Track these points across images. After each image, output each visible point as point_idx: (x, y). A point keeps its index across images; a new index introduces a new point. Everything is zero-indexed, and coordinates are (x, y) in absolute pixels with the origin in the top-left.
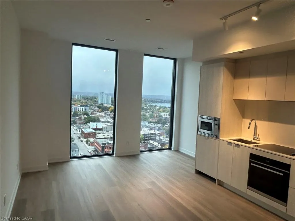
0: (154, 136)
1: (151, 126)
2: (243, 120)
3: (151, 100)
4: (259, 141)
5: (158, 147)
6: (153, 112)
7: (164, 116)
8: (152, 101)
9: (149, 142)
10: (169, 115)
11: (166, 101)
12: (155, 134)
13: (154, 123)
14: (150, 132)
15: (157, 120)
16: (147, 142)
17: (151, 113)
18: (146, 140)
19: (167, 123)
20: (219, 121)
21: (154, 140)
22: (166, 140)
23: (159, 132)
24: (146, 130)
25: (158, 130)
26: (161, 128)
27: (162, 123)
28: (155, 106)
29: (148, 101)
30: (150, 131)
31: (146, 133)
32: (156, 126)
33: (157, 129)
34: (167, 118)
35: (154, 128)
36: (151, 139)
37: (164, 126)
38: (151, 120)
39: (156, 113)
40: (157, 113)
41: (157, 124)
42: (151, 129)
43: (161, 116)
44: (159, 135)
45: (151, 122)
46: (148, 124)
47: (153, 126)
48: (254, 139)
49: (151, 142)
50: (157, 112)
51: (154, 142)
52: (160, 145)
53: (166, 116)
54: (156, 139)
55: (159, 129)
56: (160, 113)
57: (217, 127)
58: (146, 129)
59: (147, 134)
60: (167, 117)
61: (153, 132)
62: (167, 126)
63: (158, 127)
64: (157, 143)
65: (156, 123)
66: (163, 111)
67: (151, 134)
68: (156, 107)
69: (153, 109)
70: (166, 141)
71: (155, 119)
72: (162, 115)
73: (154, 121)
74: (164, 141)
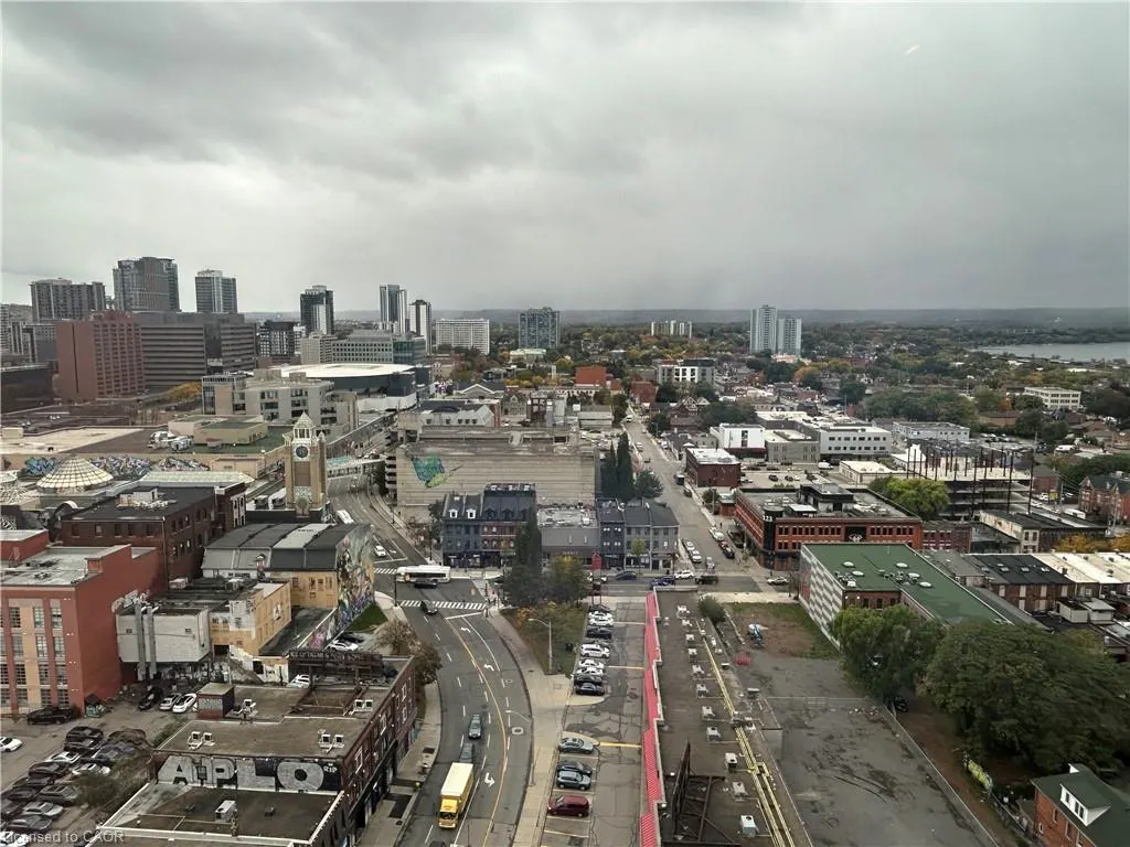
0: (1001, 495)
1: (986, 446)
3: (984, 331)
6: (994, 386)
8: (989, 334)
9: (977, 518)
10: (1078, 399)
11: (1062, 334)
12: (1007, 484)
13: (998, 433)
14: (980, 474)
15: (1018, 421)
19: (1071, 436)
21: (1002, 510)
22: (1063, 515)
23: (1029, 478)
24: (962, 466)
26: (1039, 458)
27: (1039, 437)
28: (1006, 357)
30: (979, 470)
31: (961, 477)
32: (1007, 446)
33: (1016, 461)
34: (1067, 411)
35: (1002, 455)
38: (983, 420)
39: (1008, 389)
40: (1014, 390)
41: (1014, 439)
43: (1035, 403)
44: (1028, 488)
45: (984, 429)
46: (970, 437)
47: (996, 447)
49: (988, 519)
50: (1016, 384)
51: (1003, 522)
52: (1031, 535)
53: (1060, 404)
54: (1013, 509)
55: (1028, 462)
56: (1030, 391)
58: (961, 462)
59: (965, 484)
60: (1070, 405)
61: (996, 474)
62: (1067, 447)
63: (1020, 455)
64: (1018, 528)
65: (1010, 433)
66: (1047, 382)
67: (986, 483)
68: (1011, 362)
69: (993, 373)
71: (1007, 414)
73: (1001, 423)
74: (1056, 518)
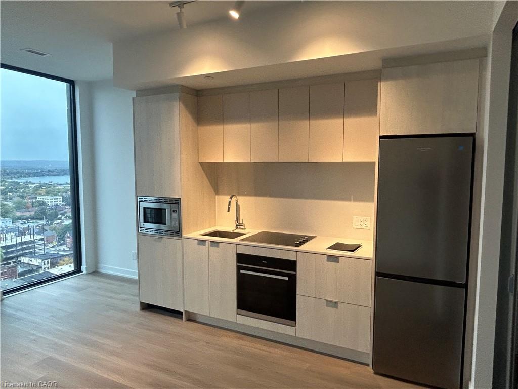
0: (31, 248)
1: (22, 226)
2: (216, 197)
3: (15, 171)
4: (245, 229)
5: (43, 267)
6: (22, 197)
7: (49, 203)
8: (18, 173)
9: (20, 261)
10: (61, 200)
11: (52, 172)
12: (33, 242)
13: (27, 219)
14: (19, 240)
15: (36, 212)
16: (14, 263)
17: (16, 199)
18: (12, 258)
19: (60, 216)
20: (179, 203)
21: (32, 254)
22: (60, 250)
23: (43, 237)
24: (9, 238)
25: (38, 233)
26: (46, 228)
27: (46, 218)
28: (27, 183)
29: (8, 174)
30: (18, 238)
31: (9, 243)
32: (32, 225)
33: (36, 231)
34: (57, 205)
35: (29, 229)
36: (23, 255)
37: (51, 224)
38: (18, 214)
39: (30, 198)
40: (33, 198)
41: (34, 221)
42: (22, 233)
43: (42, 204)
44: (43, 242)
45: (20, 218)
46: (13, 223)
47: (26, 226)
48: (237, 228)
49: (25, 260)
50: (33, 196)
51: (33, 259)
52: (46, 263)
53: (54, 203)
54: (37, 253)
55: (42, 230)
56: (40, 198)
57: (175, 215)
58: (8, 236)
59: (11, 246)
60: (58, 203)
61: (27, 238)
62: (59, 221)
63: (38, 228)
64: (40, 261)
65: (33, 218)
66: (47, 193)
67: (22, 243)
68: (30, 185)
69: (21, 191)
70: (60, 253)
71: (30, 209)
72: (46, 200)
73: (28, 214)
74: (56, 252)
